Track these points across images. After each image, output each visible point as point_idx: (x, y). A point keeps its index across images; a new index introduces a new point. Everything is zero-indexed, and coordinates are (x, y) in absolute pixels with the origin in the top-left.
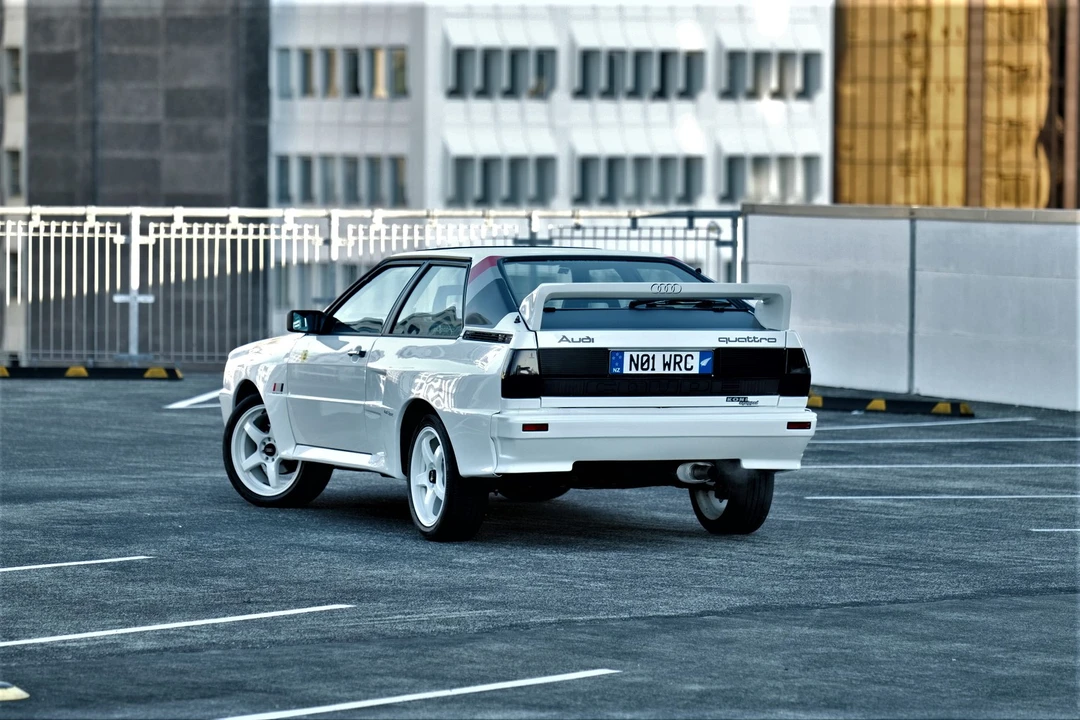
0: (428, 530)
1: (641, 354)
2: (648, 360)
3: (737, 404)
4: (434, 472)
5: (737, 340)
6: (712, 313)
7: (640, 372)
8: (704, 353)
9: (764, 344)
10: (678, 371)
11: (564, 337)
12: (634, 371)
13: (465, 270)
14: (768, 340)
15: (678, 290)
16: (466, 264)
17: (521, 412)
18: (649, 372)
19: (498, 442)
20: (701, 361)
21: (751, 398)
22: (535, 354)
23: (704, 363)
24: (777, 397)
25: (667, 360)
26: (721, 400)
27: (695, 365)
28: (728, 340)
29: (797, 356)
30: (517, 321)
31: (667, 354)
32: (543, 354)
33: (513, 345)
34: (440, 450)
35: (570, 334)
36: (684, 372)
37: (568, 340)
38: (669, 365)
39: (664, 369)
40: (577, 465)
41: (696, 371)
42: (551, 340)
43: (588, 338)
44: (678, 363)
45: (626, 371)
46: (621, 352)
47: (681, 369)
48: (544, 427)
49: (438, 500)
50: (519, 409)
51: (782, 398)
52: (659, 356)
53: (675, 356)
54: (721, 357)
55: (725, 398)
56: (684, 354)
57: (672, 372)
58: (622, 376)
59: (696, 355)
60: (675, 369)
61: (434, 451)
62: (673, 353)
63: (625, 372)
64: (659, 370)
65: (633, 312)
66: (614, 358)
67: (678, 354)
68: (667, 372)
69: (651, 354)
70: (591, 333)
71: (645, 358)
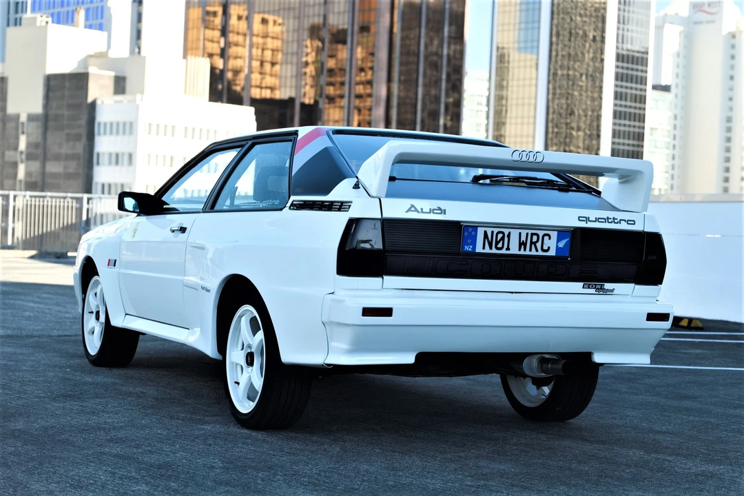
20: (558, 242)
25: (523, 238)
47: (537, 250)
60: (530, 250)
68: (522, 252)
69: (506, 231)
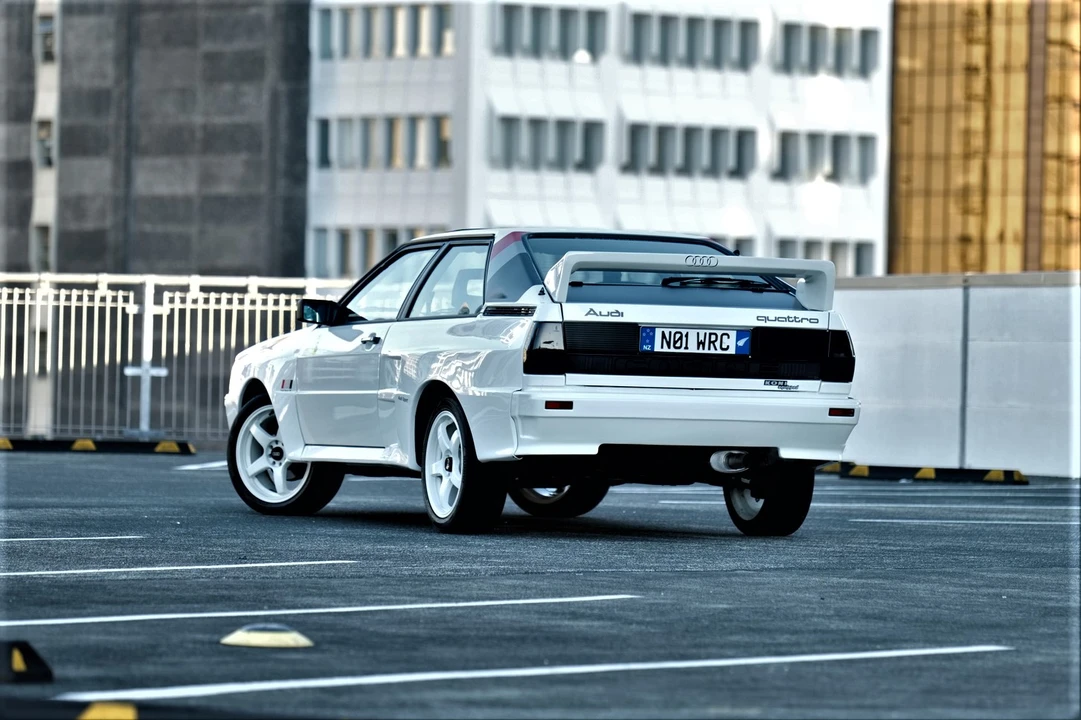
0: (443, 522)
1: (673, 331)
2: (681, 338)
3: (776, 388)
4: (451, 459)
5: (777, 319)
6: (750, 293)
7: (672, 350)
8: (741, 332)
9: (806, 325)
10: (712, 351)
11: (592, 310)
12: (666, 349)
13: (487, 247)
14: (810, 320)
15: (713, 263)
16: (488, 241)
17: (544, 389)
18: (682, 350)
19: (519, 421)
20: (737, 341)
21: (790, 382)
22: (560, 327)
23: (741, 343)
24: (819, 382)
26: (759, 383)
27: (731, 345)
28: (767, 319)
29: (841, 339)
30: (542, 293)
31: (702, 332)
32: (569, 327)
33: (536, 317)
34: (457, 434)
35: (597, 307)
36: (719, 352)
37: (595, 314)
38: (704, 344)
39: (698, 348)
40: (603, 448)
41: (732, 351)
42: (577, 312)
43: (617, 312)
44: (713, 342)
45: (657, 348)
46: (652, 328)
48: (568, 405)
49: (454, 489)
50: (542, 386)
51: (824, 383)
52: (693, 334)
53: (710, 334)
54: (759, 337)
55: (763, 381)
56: (719, 333)
57: (706, 351)
58: (652, 353)
59: (733, 334)
61: (450, 436)
62: (708, 332)
63: (655, 350)
64: (693, 349)
65: (666, 290)
66: (644, 335)
67: (713, 332)
68: (701, 351)
69: (684, 332)
70: (620, 307)
71: (678, 336)
